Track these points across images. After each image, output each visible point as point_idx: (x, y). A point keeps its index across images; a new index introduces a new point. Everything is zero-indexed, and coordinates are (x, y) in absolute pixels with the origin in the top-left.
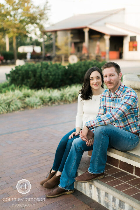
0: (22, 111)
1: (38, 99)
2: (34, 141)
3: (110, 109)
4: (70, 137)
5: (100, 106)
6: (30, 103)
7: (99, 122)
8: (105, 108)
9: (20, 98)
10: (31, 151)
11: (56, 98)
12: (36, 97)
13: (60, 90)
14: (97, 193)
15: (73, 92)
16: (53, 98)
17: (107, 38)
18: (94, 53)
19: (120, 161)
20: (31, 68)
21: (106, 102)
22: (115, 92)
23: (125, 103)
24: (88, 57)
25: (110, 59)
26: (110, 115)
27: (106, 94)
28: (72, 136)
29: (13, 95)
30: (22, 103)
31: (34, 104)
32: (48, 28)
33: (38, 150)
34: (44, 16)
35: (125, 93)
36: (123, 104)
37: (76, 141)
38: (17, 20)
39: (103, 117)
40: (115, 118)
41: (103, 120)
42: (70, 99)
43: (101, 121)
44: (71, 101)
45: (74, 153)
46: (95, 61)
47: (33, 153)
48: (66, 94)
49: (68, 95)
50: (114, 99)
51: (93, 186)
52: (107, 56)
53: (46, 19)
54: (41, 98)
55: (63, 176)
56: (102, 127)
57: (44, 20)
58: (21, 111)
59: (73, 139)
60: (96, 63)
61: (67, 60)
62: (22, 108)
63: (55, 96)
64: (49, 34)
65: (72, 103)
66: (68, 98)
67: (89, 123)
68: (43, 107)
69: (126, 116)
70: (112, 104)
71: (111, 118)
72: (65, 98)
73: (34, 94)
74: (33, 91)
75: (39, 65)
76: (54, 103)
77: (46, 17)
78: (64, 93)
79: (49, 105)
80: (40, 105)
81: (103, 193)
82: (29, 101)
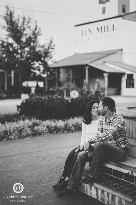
0: (32, 137)
1: (45, 127)
2: (44, 160)
3: (105, 130)
4: (76, 151)
5: (99, 129)
6: (38, 131)
7: (98, 139)
8: (102, 129)
9: (30, 127)
10: (43, 166)
11: (60, 127)
12: (44, 126)
13: (64, 121)
14: (96, 192)
15: (76, 123)
16: (58, 127)
17: (106, 75)
18: (94, 89)
19: (113, 169)
20: (40, 100)
21: (103, 125)
22: (109, 118)
23: (116, 126)
24: (88, 92)
25: (108, 95)
26: (106, 133)
27: (103, 120)
28: (78, 150)
29: (24, 124)
30: (32, 131)
31: (42, 132)
32: (51, 65)
33: (49, 166)
34: (49, 54)
35: (117, 119)
36: (115, 127)
37: (81, 153)
38: (23, 57)
39: (101, 135)
40: (109, 136)
41: (101, 137)
42: (73, 128)
43: (99, 138)
44: (73, 130)
45: (79, 162)
46: (94, 96)
47: (44, 167)
48: (69, 124)
49: (71, 125)
50: (109, 123)
51: (93, 187)
52: (106, 92)
53: (50, 57)
54: (48, 127)
55: (71, 180)
56: (100, 142)
57: (49, 58)
58: (30, 137)
59: (78, 152)
60: (95, 97)
61: (68, 95)
62: (32, 135)
63: (60, 126)
64: (51, 70)
65: (74, 132)
66: (71, 127)
67: (91, 139)
68: (49, 134)
69: (117, 135)
70: (107, 127)
71: (106, 136)
72: (69, 127)
73: (42, 123)
74: (41, 121)
75: (46, 99)
76: (59, 132)
77: (50, 55)
78: (67, 123)
79: (54, 134)
80: (47, 133)
81: (100, 192)
82: (37, 129)
